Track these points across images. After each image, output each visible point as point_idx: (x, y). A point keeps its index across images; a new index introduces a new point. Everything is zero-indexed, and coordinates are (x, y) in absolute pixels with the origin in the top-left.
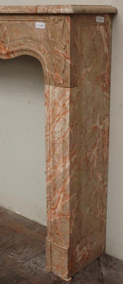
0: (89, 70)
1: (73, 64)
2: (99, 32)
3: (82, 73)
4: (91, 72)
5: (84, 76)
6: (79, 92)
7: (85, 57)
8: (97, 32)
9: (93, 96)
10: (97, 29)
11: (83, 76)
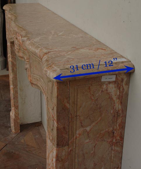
0: (88, 129)
1: (62, 127)
2: (107, 90)
3: (77, 132)
4: (90, 130)
5: (80, 135)
6: (71, 150)
7: (82, 118)
8: (102, 91)
9: (94, 152)
10: (102, 88)
11: (78, 136)
